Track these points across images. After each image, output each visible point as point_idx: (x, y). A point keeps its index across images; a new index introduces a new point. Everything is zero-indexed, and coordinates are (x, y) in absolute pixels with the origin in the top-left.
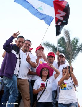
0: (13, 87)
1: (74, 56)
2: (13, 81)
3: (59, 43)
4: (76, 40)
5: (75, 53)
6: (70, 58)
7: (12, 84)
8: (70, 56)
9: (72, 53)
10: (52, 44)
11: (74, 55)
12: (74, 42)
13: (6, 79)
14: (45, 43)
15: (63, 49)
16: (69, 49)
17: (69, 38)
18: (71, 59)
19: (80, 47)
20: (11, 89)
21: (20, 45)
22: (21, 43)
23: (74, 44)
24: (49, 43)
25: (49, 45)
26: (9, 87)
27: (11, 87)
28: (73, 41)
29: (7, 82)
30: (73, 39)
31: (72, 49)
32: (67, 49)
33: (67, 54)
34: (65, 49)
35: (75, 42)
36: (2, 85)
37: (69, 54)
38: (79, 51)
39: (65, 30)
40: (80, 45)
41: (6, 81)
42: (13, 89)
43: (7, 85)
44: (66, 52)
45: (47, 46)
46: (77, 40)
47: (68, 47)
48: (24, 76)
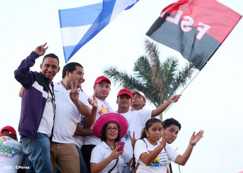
0: (41, 159)
1: (169, 95)
2: (41, 149)
3: (137, 69)
4: (172, 62)
5: (171, 88)
6: (159, 99)
7: (40, 156)
8: (161, 95)
9: (163, 89)
10: (123, 72)
11: (168, 93)
12: (168, 67)
13: (27, 145)
14: (108, 69)
15: (145, 82)
16: (157, 81)
17: (157, 58)
18: (163, 101)
19: (180, 77)
20: (37, 165)
21: (50, 72)
22: (50, 69)
23: (167, 70)
24: (116, 70)
25: (118, 73)
26: (33, 161)
27: (37, 161)
28: (166, 65)
29: (29, 151)
30: (166, 60)
31: (165, 80)
32: (153, 80)
33: (153, 92)
34: (149, 81)
35: (170, 66)
36: (21, 156)
37: (158, 92)
38: (179, 84)
39: (147, 42)
40: (180, 73)
41: (27, 150)
42: (43, 164)
43: (30, 157)
44: (151, 88)
45: (113, 77)
46: (174, 62)
47: (156, 76)
48: (66, 138)
